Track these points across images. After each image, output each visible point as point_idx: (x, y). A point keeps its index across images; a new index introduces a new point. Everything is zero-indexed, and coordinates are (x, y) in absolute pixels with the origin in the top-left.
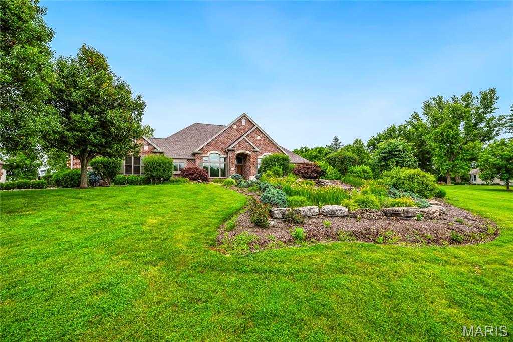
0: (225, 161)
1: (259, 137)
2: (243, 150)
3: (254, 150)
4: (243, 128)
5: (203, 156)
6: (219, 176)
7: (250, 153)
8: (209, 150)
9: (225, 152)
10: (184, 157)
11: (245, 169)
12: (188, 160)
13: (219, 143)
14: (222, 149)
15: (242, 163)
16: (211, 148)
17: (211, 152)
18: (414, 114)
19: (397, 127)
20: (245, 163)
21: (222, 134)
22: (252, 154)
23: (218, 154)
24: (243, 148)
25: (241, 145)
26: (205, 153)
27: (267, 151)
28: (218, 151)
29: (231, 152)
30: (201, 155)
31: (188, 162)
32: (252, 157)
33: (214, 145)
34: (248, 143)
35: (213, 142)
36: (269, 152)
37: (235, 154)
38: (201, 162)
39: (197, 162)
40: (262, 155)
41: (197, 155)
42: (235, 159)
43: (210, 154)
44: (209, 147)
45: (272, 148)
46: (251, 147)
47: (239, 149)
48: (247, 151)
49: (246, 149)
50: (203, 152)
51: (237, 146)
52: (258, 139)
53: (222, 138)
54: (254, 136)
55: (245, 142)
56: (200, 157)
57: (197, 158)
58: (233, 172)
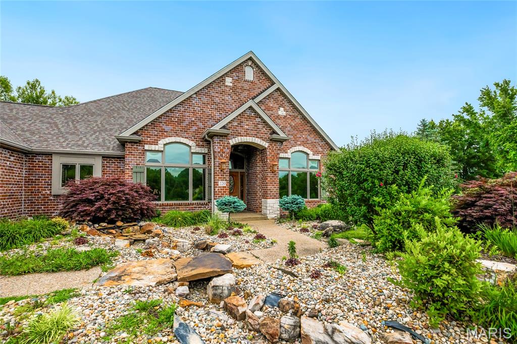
0: (204, 163)
1: (282, 109)
2: (248, 135)
3: (274, 136)
4: (246, 86)
5: (147, 147)
6: (187, 199)
7: (266, 144)
8: (163, 134)
9: (204, 140)
10: (95, 150)
11: (249, 181)
12: (105, 157)
13: (189, 117)
14: (196, 132)
15: (243, 168)
16: (167, 128)
17: (168, 140)
18: (465, 106)
19: (437, 123)
20: (249, 168)
21: (197, 96)
22: (268, 147)
23: (185, 144)
24: (247, 129)
25: (243, 122)
26: (152, 142)
27: (299, 143)
28: (185, 138)
29: (217, 140)
30: (140, 146)
31: (107, 162)
32: (268, 153)
33: (176, 122)
34: (260, 118)
35: (174, 115)
36: (304, 144)
37: (227, 144)
38: (141, 162)
39: (128, 164)
40: (289, 151)
41: (130, 146)
42: (227, 157)
43: (165, 143)
44: (163, 125)
45: (309, 135)
46: (267, 129)
47: (238, 133)
48: (257, 139)
49: (255, 135)
50: (145, 139)
51: (234, 126)
52: (281, 114)
53: (196, 107)
54: (273, 107)
55: (253, 117)
56: (138, 150)
57: (129, 152)
58: (221, 189)
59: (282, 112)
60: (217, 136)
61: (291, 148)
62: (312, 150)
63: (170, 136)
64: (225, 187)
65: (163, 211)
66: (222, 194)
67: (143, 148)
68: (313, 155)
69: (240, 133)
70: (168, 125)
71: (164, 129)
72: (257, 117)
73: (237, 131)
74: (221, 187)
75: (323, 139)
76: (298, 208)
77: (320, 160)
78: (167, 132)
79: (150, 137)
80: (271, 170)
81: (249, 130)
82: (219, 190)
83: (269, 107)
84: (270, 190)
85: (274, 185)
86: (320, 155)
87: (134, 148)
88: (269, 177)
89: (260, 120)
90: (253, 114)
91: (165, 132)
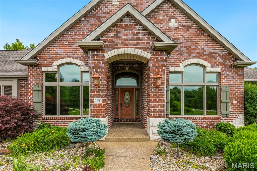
1: (173, 20)
2: (126, 46)
5: (44, 69)
7: (148, 55)
8: (57, 56)
10: (13, 74)
12: (21, 79)
16: (60, 51)
17: (60, 62)
21: (85, 19)
22: (151, 58)
23: (75, 64)
24: (125, 40)
25: (120, 32)
26: (48, 64)
27: (194, 55)
28: (76, 58)
29: (90, 55)
30: (38, 68)
31: (23, 83)
32: (151, 65)
33: (67, 45)
34: (140, 25)
35: (65, 39)
36: (199, 55)
37: (102, 57)
38: (39, 82)
39: (30, 84)
40: (181, 64)
41: (31, 69)
42: (102, 73)
43: (58, 64)
44: (57, 49)
45: (205, 45)
46: (149, 38)
47: (115, 45)
48: (136, 50)
49: (134, 45)
50: (42, 62)
51: (109, 37)
52: (172, 26)
53: (84, 29)
54: (163, 20)
55: (133, 25)
56: (37, 72)
57: (30, 74)
58: (96, 107)
59: (173, 24)
60: (92, 50)
61: (183, 61)
62: (210, 62)
63: (62, 58)
64: (101, 104)
65: (57, 123)
66: (97, 112)
67: (41, 70)
68: (211, 67)
69: (117, 45)
70: (61, 48)
71: (58, 52)
72: (137, 25)
73: (113, 42)
74: (96, 105)
75: (224, 48)
76: (185, 139)
77: (220, 73)
78: (60, 54)
79: (46, 60)
80: (154, 85)
81: (127, 40)
82: (94, 107)
83: (159, 20)
84: (153, 107)
85: (158, 102)
86: (221, 66)
87: (34, 70)
88: (152, 92)
89: (140, 28)
90: (132, 22)
91: (58, 54)
